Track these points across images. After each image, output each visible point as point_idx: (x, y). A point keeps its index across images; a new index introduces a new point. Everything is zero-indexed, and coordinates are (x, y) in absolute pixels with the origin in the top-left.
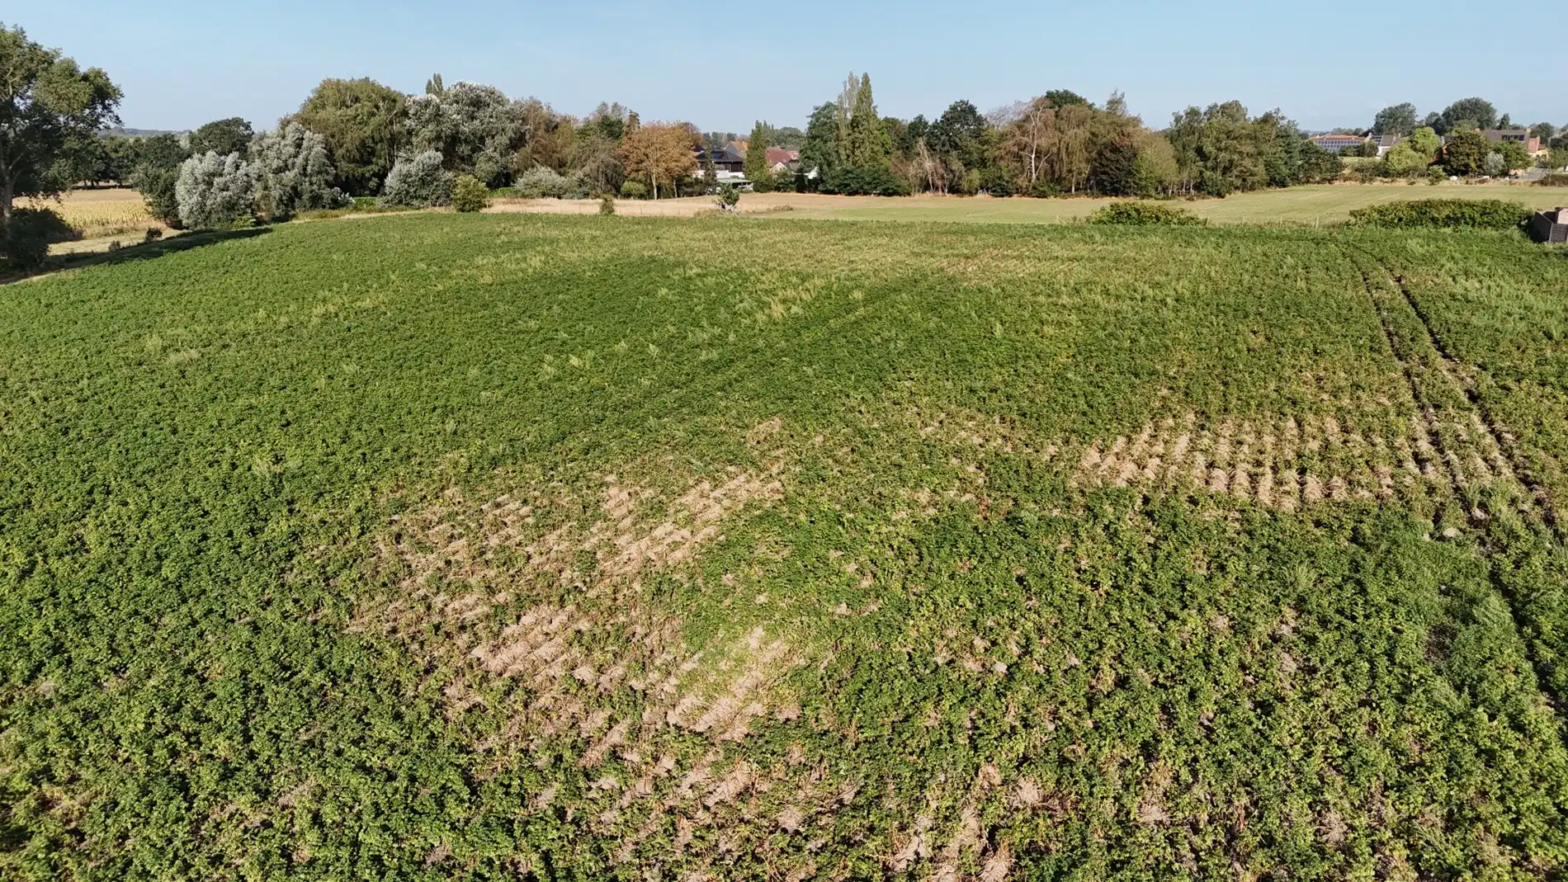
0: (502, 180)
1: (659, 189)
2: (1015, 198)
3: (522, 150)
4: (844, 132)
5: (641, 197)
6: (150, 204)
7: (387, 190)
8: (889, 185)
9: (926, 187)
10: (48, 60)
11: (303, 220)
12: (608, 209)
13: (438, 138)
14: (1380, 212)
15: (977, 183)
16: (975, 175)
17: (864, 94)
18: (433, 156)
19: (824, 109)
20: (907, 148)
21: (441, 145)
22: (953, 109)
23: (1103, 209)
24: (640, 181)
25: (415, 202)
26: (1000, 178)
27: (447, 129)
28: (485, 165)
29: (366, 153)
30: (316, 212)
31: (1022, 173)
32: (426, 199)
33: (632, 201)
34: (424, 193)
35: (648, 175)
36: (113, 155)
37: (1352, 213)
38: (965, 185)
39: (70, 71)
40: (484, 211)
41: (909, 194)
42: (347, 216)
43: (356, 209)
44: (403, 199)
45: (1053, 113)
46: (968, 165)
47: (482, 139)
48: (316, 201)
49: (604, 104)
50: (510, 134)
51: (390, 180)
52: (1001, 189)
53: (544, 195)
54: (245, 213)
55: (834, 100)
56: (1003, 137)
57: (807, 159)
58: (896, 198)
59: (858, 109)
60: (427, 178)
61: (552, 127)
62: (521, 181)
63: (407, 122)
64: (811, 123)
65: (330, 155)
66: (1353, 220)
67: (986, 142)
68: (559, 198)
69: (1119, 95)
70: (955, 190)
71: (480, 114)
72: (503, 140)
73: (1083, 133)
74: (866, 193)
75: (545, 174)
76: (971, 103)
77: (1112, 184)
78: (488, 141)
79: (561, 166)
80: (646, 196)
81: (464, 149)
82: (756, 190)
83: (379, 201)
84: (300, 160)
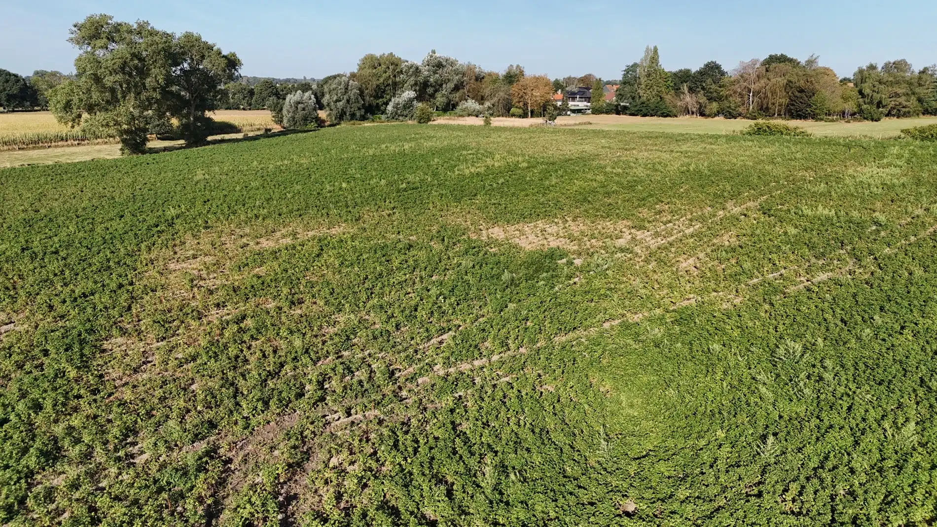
0: (449, 107)
1: (532, 112)
2: (738, 120)
3: (461, 91)
4: (643, 80)
5: (520, 116)
6: (273, 117)
7: (387, 112)
8: (665, 111)
9: (687, 111)
10: (210, 48)
11: (344, 125)
12: (487, 122)
13: (416, 84)
14: (920, 131)
15: (715, 110)
16: (715, 106)
17: (654, 56)
18: (411, 94)
19: (632, 66)
20: (677, 89)
21: (418, 88)
22: (707, 66)
23: (750, 126)
24: (520, 108)
25: (401, 118)
26: (729, 107)
27: (421, 79)
28: (440, 99)
29: (380, 92)
30: (352, 122)
31: (743, 104)
32: (406, 116)
33: (513, 119)
34: (405, 113)
35: (525, 104)
36: (281, 93)
37: (902, 131)
38: (707, 112)
39: (219, 53)
40: (431, 123)
41: (676, 116)
42: (366, 125)
43: (373, 121)
44: (395, 116)
45: (764, 69)
46: (710, 99)
47: (441, 85)
48: (353, 116)
49: (511, 65)
50: (455, 82)
51: (390, 108)
52: (730, 115)
53: (469, 115)
54: (312, 122)
55: (638, 61)
56: (733, 83)
57: (620, 96)
58: (668, 118)
59: (650, 67)
60: (408, 105)
61: (479, 78)
62: (459, 108)
63: (402, 76)
64: (624, 75)
65: (362, 93)
66: (903, 135)
67: (723, 86)
68: (477, 116)
69: (814, 57)
70: (702, 114)
71: (440, 71)
72: (451, 85)
73: (782, 81)
74: (652, 116)
75: (471, 104)
76: (717, 62)
77: (797, 111)
78: (444, 86)
79: (481, 100)
80: (524, 115)
81: (430, 90)
82: (593, 113)
83: (383, 117)
84: (346, 97)
